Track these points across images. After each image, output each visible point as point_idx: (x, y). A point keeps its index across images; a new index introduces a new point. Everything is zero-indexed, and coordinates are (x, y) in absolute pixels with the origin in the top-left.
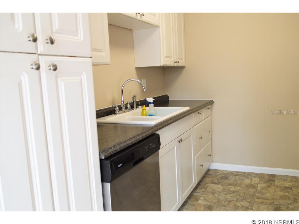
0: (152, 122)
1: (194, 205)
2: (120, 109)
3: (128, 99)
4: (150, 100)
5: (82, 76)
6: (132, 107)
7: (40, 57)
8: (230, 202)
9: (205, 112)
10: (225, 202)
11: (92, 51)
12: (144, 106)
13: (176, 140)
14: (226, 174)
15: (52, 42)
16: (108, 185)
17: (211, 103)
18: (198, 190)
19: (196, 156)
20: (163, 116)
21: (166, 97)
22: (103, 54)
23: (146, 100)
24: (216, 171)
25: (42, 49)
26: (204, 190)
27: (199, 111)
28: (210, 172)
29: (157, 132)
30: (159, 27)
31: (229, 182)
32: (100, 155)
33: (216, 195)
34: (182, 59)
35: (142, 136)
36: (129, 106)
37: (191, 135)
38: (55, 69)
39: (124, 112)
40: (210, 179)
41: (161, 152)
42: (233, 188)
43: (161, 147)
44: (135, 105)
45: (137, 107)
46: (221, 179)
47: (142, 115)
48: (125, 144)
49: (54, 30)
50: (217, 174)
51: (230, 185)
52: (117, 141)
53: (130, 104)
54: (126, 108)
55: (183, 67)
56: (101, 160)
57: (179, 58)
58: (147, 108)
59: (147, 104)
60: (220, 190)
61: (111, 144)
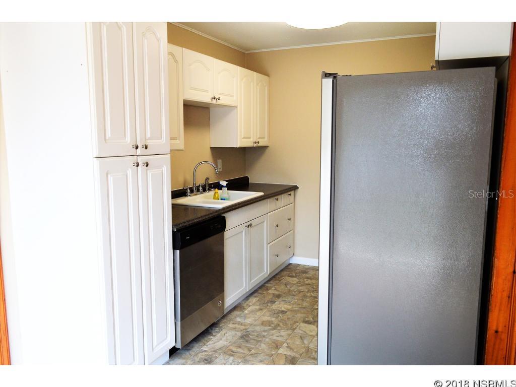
0: (220, 205)
1: (263, 293)
2: (192, 191)
3: (200, 181)
4: (224, 183)
5: (163, 168)
6: (204, 190)
7: (138, 157)
8: (300, 292)
9: (284, 199)
10: (295, 292)
11: (171, 139)
12: (217, 189)
13: (245, 225)
14: (307, 269)
15: (146, 148)
16: (178, 252)
17: (295, 188)
18: (272, 282)
19: (269, 245)
20: (232, 200)
21: (247, 179)
22: (177, 142)
23: (219, 182)
24: (298, 265)
25: (139, 152)
26: (277, 281)
27: (276, 197)
28: (290, 267)
29: (224, 215)
30: (236, 107)
31: (308, 275)
32: (173, 228)
33: (288, 287)
34: (264, 138)
35: (208, 216)
36: (201, 188)
37: (264, 222)
38: (147, 166)
39: (196, 194)
40: (288, 273)
41: (227, 234)
42: (308, 281)
43: (226, 229)
44: (207, 188)
45: (209, 190)
46: (299, 272)
47: (214, 198)
48: (193, 221)
49: (147, 138)
50: (298, 268)
51: (308, 278)
52: (187, 219)
53: (202, 186)
54: (198, 190)
55: (266, 147)
56: (173, 232)
57: (260, 138)
58: (220, 191)
59: (220, 187)
60: (295, 282)
61: (182, 221)
